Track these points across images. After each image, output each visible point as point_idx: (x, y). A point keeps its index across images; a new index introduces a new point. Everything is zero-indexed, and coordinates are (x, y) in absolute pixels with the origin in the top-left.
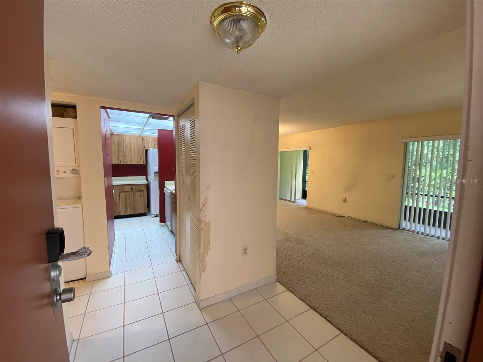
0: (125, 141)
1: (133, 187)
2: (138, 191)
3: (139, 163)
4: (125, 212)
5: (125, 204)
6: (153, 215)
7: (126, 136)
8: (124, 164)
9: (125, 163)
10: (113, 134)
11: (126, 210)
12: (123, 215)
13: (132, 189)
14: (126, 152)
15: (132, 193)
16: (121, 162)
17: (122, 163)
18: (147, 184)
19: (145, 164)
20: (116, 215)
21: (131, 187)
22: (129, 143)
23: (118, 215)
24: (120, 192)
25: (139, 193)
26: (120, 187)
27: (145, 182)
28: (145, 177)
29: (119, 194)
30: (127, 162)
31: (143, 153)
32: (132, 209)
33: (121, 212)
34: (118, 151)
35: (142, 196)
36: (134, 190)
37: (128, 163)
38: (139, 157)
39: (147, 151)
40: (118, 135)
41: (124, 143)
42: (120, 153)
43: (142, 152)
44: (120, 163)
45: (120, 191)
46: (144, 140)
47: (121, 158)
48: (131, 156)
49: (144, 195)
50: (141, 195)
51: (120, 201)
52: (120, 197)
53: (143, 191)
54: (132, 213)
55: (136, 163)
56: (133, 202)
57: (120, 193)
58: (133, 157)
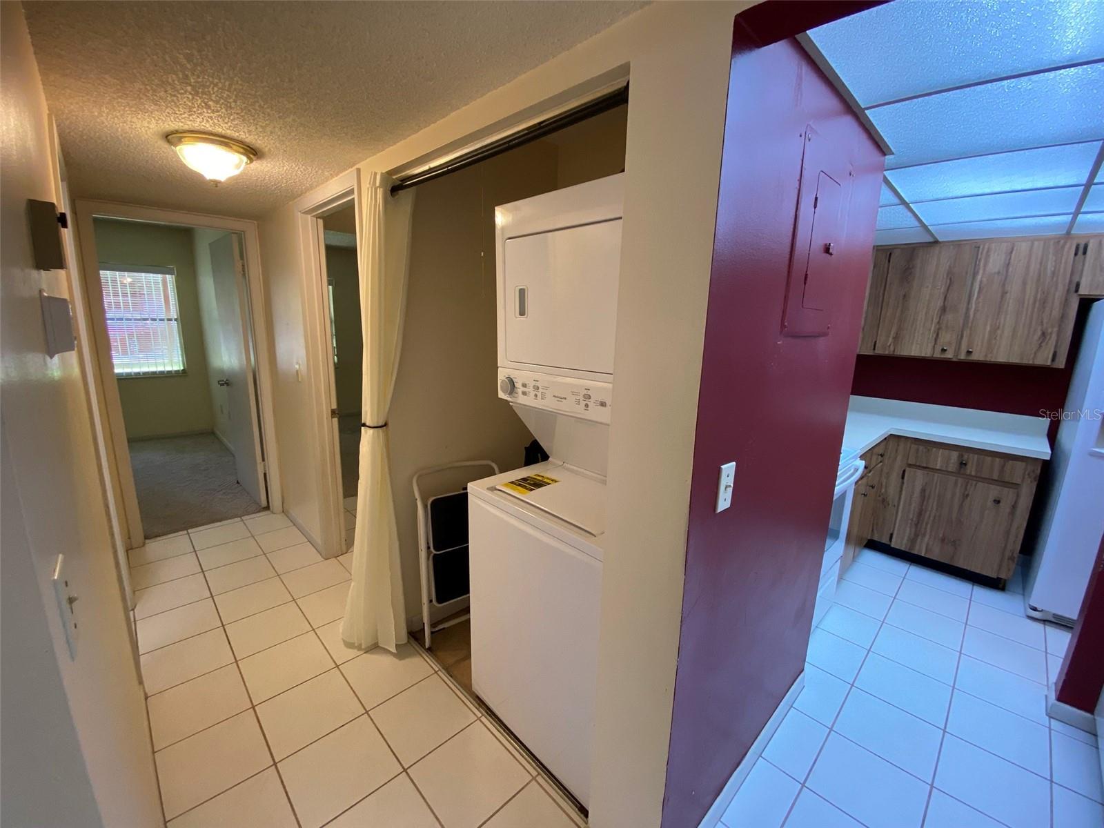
0: (985, 266)
1: (973, 459)
2: (992, 481)
3: (1028, 360)
4: (913, 541)
5: (920, 514)
6: (1035, 609)
7: (993, 246)
8: (954, 360)
9: (962, 356)
10: (936, 242)
11: (916, 535)
12: (903, 548)
13: (963, 464)
14: (976, 310)
15: (960, 481)
16: (944, 350)
17: (949, 355)
18: (1044, 461)
19: (1061, 363)
20: (876, 538)
21: (961, 456)
22: (999, 273)
23: (884, 541)
24: (910, 465)
25: (994, 491)
26: (914, 447)
27: (1040, 448)
28: (1044, 423)
29: (904, 471)
30: (969, 353)
31: (1063, 317)
32: (943, 540)
33: (894, 536)
34: (944, 309)
35: (1005, 507)
36: (971, 469)
37: (978, 356)
38: (1039, 333)
39: (1086, 305)
40: (958, 245)
41: (975, 274)
42: (949, 317)
43: (1056, 313)
44: (938, 355)
45: (910, 462)
46: (1085, 253)
47: (946, 338)
48: (995, 329)
49: (1014, 507)
50: (997, 502)
51: (903, 496)
52: (903, 483)
53: (1016, 486)
54: (935, 555)
55: (1014, 360)
56: (954, 515)
57: (908, 470)
58: (1007, 332)
